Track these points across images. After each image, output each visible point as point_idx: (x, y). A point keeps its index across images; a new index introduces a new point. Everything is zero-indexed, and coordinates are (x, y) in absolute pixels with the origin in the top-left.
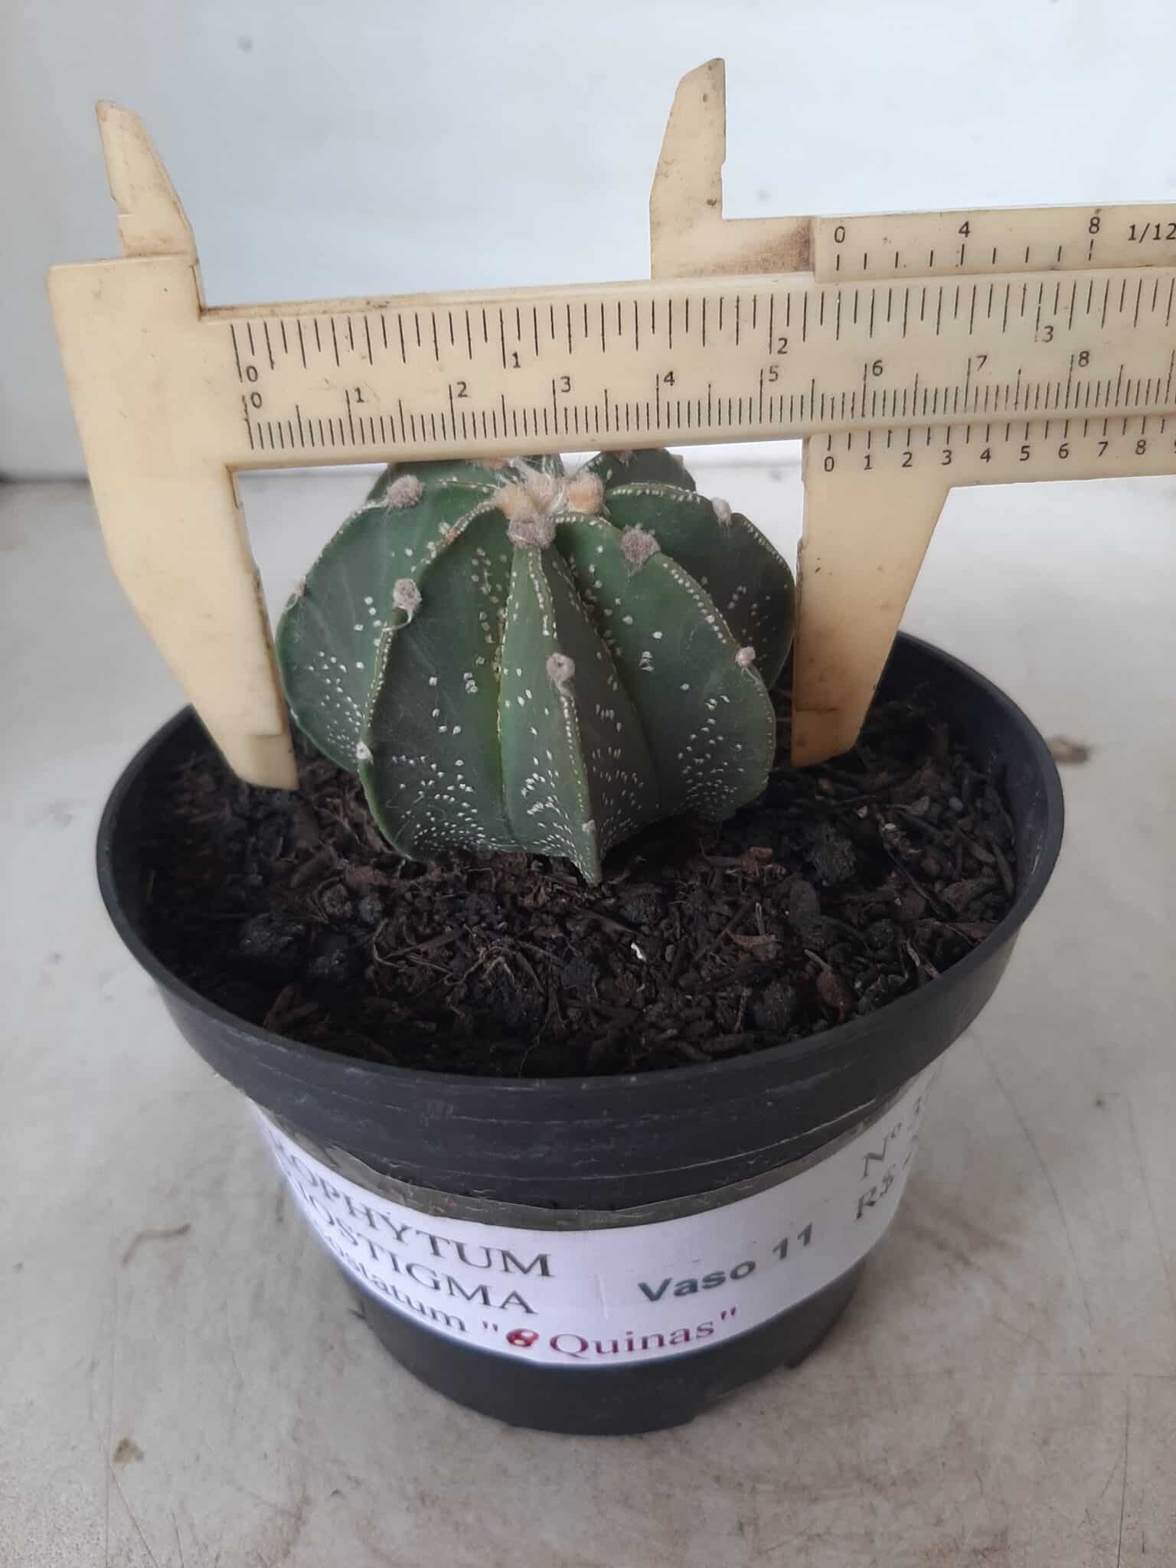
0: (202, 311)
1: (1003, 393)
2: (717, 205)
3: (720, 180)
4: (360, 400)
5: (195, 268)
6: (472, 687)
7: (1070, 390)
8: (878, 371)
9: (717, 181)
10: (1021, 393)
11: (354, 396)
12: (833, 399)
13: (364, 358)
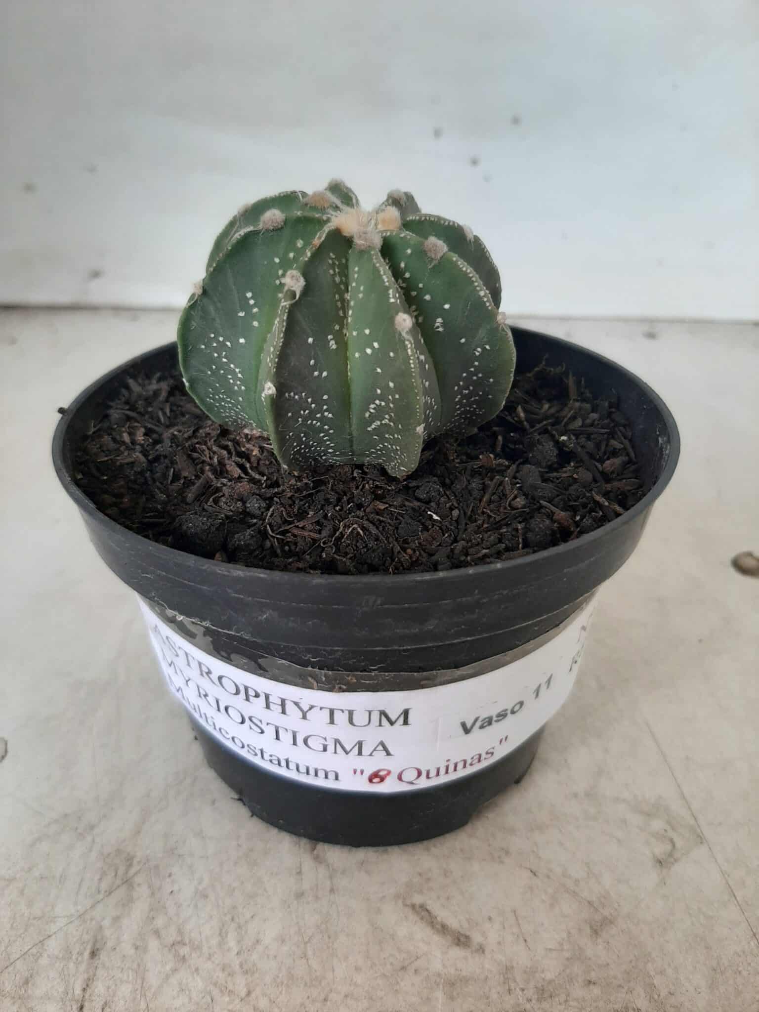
6: (333, 345)
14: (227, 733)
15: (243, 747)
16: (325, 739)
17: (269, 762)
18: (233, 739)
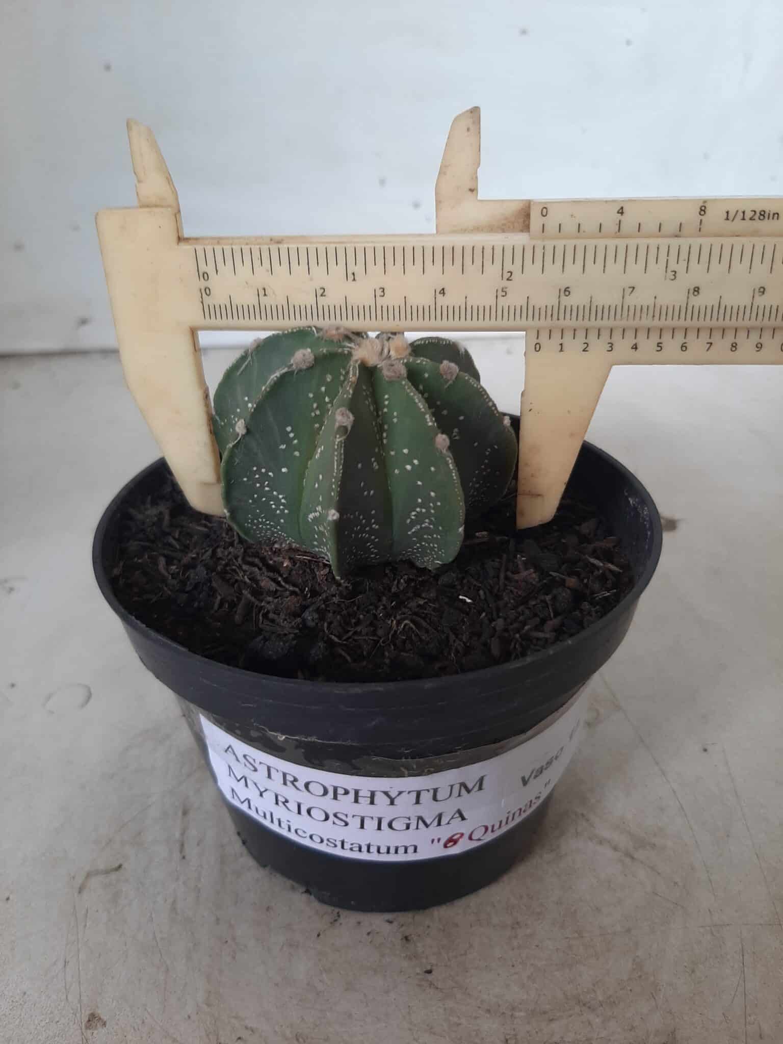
0: (180, 239)
1: (645, 310)
2: (475, 192)
3: (477, 178)
4: (265, 295)
5: (177, 216)
6: (376, 466)
7: (687, 310)
8: (567, 293)
9: (475, 178)
10: (656, 311)
11: (261, 293)
12: (540, 309)
13: (268, 271)
14: (304, 832)
15: (322, 841)
16: (409, 819)
17: (349, 851)
18: (311, 837)
